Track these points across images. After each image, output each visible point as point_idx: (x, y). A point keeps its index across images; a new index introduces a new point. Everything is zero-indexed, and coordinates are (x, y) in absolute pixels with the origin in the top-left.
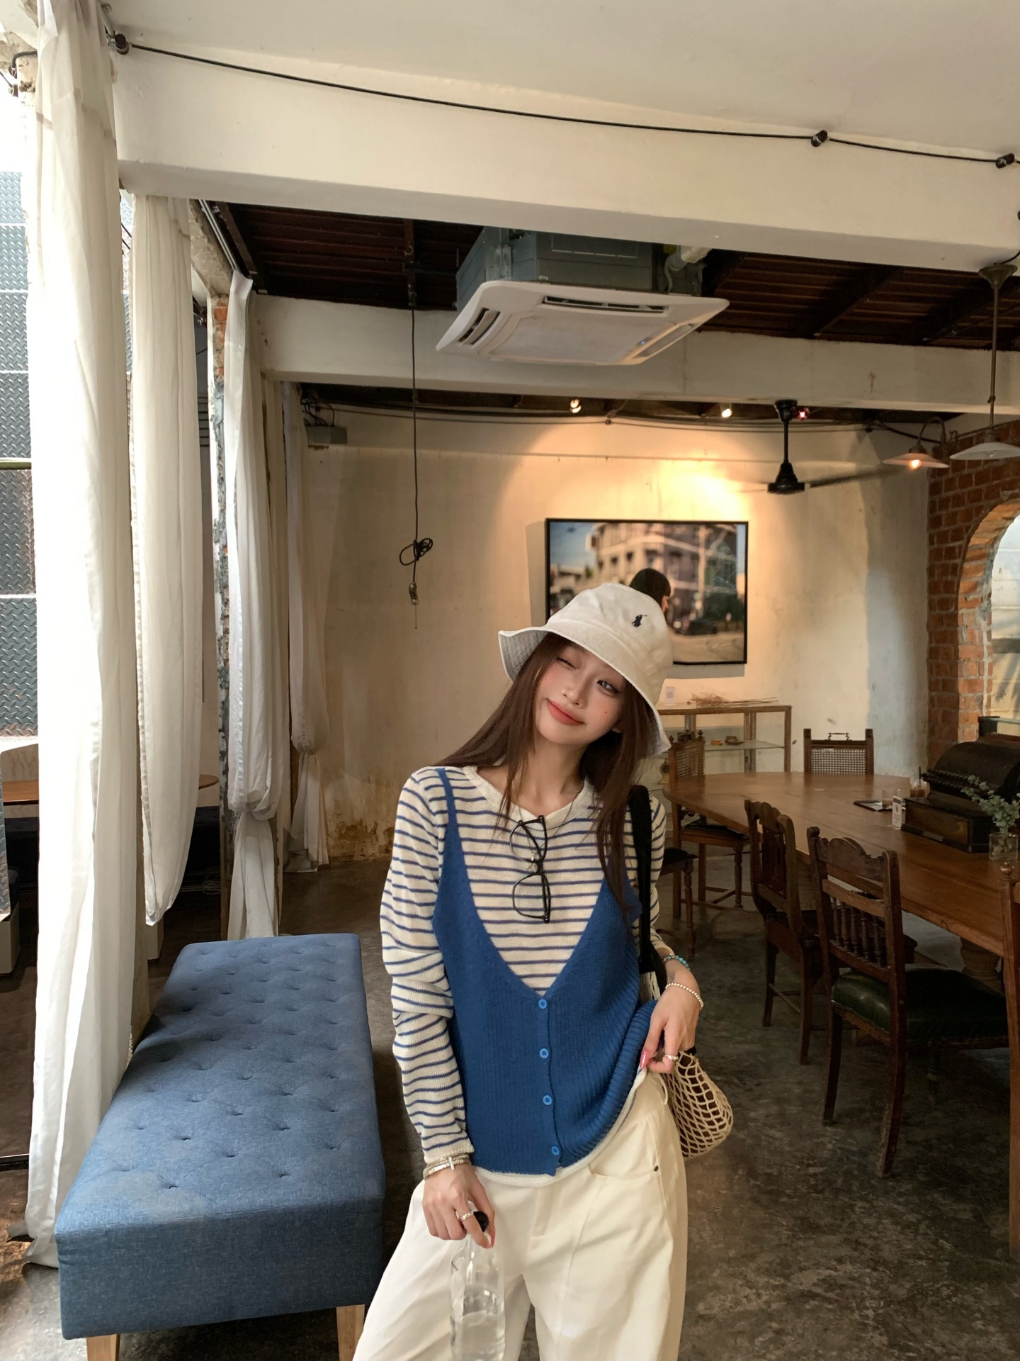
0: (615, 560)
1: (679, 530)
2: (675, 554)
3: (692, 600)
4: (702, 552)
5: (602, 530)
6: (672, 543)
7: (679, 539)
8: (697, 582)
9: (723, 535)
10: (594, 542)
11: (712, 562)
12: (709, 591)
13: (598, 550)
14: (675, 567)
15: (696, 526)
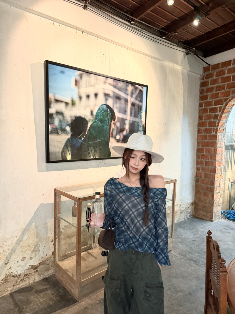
0: (88, 96)
1: (121, 84)
2: (118, 98)
3: (125, 124)
4: (129, 98)
5: (81, 76)
6: (116, 91)
7: (119, 89)
8: (127, 115)
9: (138, 91)
10: (76, 83)
11: (133, 104)
12: (131, 120)
13: (79, 88)
14: (118, 105)
15: (127, 84)
